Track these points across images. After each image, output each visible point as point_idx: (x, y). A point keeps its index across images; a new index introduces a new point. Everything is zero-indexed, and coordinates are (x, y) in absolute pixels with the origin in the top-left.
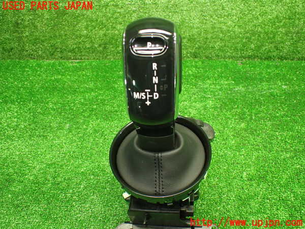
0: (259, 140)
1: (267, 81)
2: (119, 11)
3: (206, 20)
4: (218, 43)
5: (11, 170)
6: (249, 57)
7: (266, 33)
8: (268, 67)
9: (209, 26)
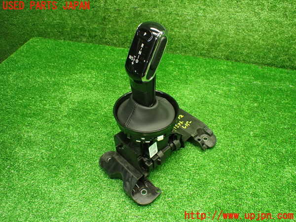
0: (265, 115)
1: (279, 81)
2: (178, 18)
3: (239, 32)
4: (245, 51)
5: (89, 107)
6: (268, 65)
7: (283, 47)
8: (281, 72)
9: (241, 37)
